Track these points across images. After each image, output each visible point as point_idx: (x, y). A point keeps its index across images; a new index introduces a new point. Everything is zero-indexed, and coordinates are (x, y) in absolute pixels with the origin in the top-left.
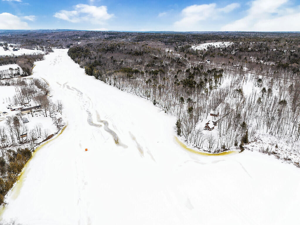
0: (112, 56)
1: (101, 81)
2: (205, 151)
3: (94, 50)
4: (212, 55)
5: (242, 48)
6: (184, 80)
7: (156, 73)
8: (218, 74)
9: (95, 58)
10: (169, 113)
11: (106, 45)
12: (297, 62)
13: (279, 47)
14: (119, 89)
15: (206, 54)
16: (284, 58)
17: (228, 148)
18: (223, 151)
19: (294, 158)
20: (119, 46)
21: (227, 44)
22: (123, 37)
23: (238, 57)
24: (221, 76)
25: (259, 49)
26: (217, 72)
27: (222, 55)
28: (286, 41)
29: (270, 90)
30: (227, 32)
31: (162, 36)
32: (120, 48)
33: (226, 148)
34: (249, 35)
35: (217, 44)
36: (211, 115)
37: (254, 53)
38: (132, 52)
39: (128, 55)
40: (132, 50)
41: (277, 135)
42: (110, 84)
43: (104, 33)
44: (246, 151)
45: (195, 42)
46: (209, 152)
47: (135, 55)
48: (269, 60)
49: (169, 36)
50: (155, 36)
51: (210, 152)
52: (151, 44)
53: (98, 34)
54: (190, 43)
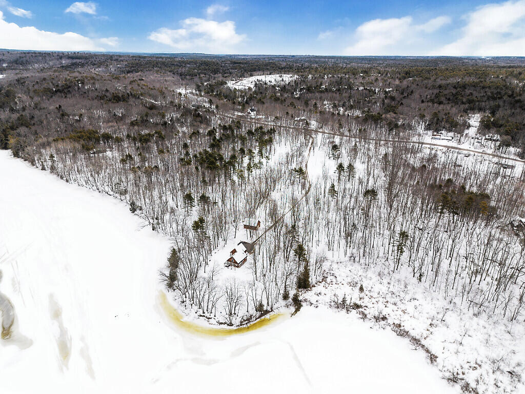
0: (60, 106)
1: (25, 160)
2: (222, 323)
3: (27, 92)
4: (260, 100)
5: (311, 87)
6: (200, 154)
7: (145, 140)
8: (265, 138)
9: (24, 109)
10: (160, 230)
11: (57, 80)
12: (394, 110)
13: (368, 83)
14: (62, 178)
15: (251, 98)
16: (376, 102)
17: (269, 309)
18: (259, 318)
19: (392, 314)
20: (83, 83)
21: (287, 78)
22: (100, 64)
23: (303, 102)
24: (270, 141)
25: (337, 87)
26: (264, 133)
27: (277, 99)
28: (379, 73)
29: (351, 167)
30: (293, 56)
31: (175, 64)
32: (84, 88)
33: (265, 308)
34: (324, 62)
35: (271, 79)
36: (246, 227)
37: (330, 94)
38: (108, 94)
39: (96, 102)
40: (107, 91)
41: (362, 261)
42: (43, 169)
43: (60, 56)
44: (305, 308)
45: (234, 75)
46: (228, 325)
47: (112, 100)
48: (351, 107)
49: (190, 62)
50: (163, 63)
51: (231, 325)
52: (152, 78)
53: (47, 58)
54: (226, 77)
